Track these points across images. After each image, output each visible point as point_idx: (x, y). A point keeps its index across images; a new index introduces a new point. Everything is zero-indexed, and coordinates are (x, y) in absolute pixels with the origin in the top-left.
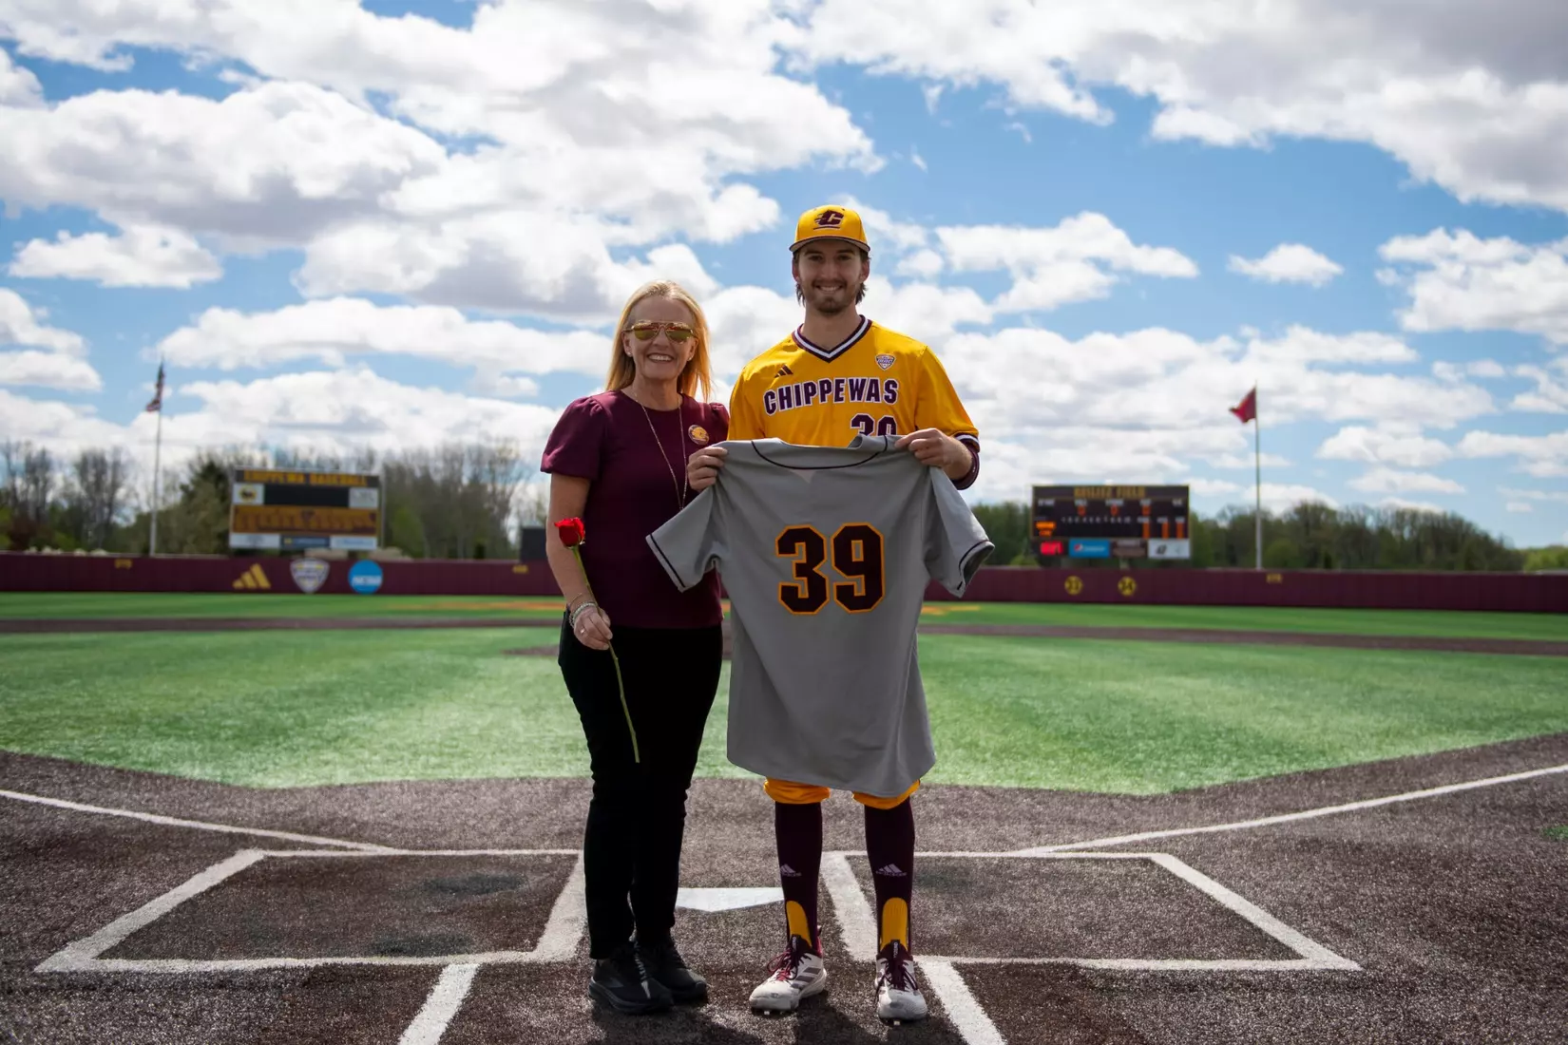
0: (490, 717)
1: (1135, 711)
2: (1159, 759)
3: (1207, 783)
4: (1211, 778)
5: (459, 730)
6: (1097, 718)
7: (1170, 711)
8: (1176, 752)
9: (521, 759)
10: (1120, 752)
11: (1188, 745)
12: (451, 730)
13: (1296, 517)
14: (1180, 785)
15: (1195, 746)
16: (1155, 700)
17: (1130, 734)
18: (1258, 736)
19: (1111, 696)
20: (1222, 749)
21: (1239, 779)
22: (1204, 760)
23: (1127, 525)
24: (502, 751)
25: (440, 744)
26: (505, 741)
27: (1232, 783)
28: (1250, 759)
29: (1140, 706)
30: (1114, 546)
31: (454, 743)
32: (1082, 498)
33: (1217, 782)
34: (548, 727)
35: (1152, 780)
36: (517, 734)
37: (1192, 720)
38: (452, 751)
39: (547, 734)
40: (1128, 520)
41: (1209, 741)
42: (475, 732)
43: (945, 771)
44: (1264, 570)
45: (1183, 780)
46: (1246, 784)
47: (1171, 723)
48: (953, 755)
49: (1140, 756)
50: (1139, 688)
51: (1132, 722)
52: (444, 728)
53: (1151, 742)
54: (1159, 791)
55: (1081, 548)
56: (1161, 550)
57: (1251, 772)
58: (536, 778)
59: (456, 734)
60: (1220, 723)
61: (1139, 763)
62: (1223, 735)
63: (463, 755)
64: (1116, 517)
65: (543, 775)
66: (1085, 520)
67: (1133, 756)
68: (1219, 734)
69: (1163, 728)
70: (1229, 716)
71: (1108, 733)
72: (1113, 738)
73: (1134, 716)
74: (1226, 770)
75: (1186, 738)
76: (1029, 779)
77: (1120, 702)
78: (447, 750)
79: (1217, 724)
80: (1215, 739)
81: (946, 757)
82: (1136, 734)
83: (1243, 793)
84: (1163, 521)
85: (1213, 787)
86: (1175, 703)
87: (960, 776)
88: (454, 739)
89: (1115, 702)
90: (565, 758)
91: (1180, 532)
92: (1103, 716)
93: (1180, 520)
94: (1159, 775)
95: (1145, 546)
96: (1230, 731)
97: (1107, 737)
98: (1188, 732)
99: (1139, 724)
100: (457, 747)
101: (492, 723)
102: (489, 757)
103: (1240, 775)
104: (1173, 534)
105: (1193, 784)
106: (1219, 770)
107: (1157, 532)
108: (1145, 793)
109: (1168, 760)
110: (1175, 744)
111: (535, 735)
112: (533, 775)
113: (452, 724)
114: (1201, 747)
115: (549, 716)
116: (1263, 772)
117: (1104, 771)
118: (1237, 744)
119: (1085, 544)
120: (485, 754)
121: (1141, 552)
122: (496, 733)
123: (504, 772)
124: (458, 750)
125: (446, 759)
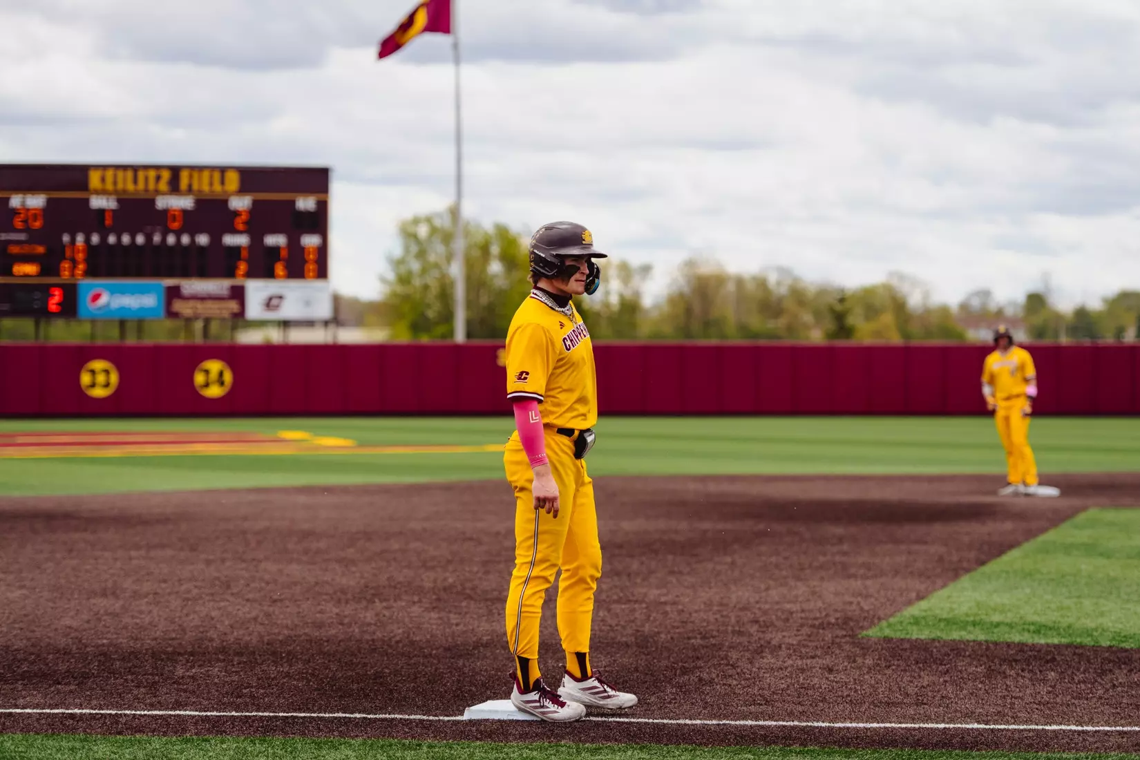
23: (202, 249)
30: (173, 293)
32: (102, 192)
40: (203, 240)
55: (103, 300)
56: (272, 303)
64: (178, 234)
66: (112, 239)
84: (275, 240)
91: (311, 267)
93: (310, 241)
95: (238, 294)
104: (296, 271)
107: (264, 264)
119: (113, 292)
121: (233, 306)
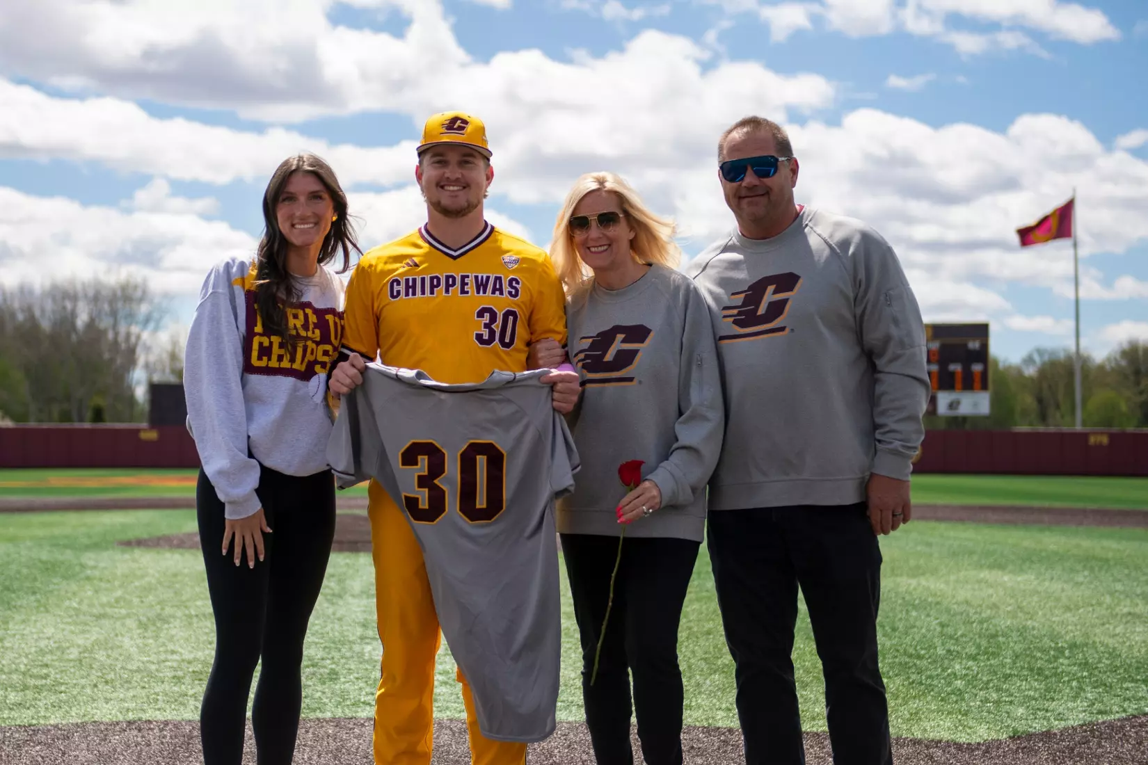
0: (95, 634)
1: (944, 618)
2: (986, 687)
3: (1058, 725)
4: (1060, 717)
5: (51, 652)
6: (894, 629)
7: (988, 619)
8: (1007, 677)
9: (131, 693)
10: (930, 677)
11: (1023, 668)
12: (41, 652)
13: (1124, 363)
14: (1021, 727)
15: (1031, 670)
16: (967, 602)
17: (941, 651)
18: (1113, 654)
19: (908, 598)
20: (1068, 674)
21: (1101, 718)
22: (1048, 690)
24: (107, 682)
25: (24, 674)
26: (113, 669)
27: (1091, 723)
28: (1109, 688)
29: (948, 611)
31: (45, 671)
33: (1071, 723)
34: (171, 647)
35: (980, 720)
36: (129, 658)
37: (1022, 631)
38: (39, 682)
39: (170, 657)
41: (1049, 661)
42: (74, 653)
43: (699, 707)
44: (1087, 429)
45: (1023, 719)
46: (1111, 725)
47: (995, 636)
48: (708, 682)
49: (959, 683)
50: (942, 586)
51: (942, 634)
52: (33, 650)
53: (970, 663)
54: (994, 736)
56: (953, 405)
57: (1115, 708)
58: (150, 722)
59: (48, 659)
60: (1059, 636)
61: (960, 693)
62: (1067, 653)
63: (53, 689)
65: (160, 716)
67: (949, 684)
68: (1060, 651)
69: (984, 643)
70: (1070, 626)
71: (911, 651)
72: (920, 657)
73: (942, 625)
74: (1080, 704)
75: (1017, 656)
76: (814, 719)
77: (922, 606)
78: (32, 682)
79: (1054, 637)
80: (1056, 658)
81: (698, 685)
82: (949, 651)
83: (1110, 738)
84: (956, 368)
85: (1066, 729)
86: (995, 606)
87: (720, 714)
88: (47, 666)
89: (915, 607)
90: (191, 692)
91: (977, 383)
92: (901, 626)
93: (977, 368)
94: (989, 712)
96: (1073, 646)
97: (911, 656)
98: (1018, 648)
99: (951, 637)
100: (46, 676)
101: (97, 642)
102: (88, 691)
103: (1100, 712)
104: (969, 385)
105: (1038, 726)
106: (1070, 705)
107: (948, 383)
108: (975, 739)
109: (998, 690)
110: (1004, 666)
111: (153, 658)
112: (145, 717)
113: (42, 644)
114: (1040, 671)
115: (173, 632)
116: (1132, 708)
117: (913, 705)
118: (1085, 665)
120: (83, 687)
122: (101, 656)
123: (106, 712)
124: (48, 681)
125: (30, 694)
